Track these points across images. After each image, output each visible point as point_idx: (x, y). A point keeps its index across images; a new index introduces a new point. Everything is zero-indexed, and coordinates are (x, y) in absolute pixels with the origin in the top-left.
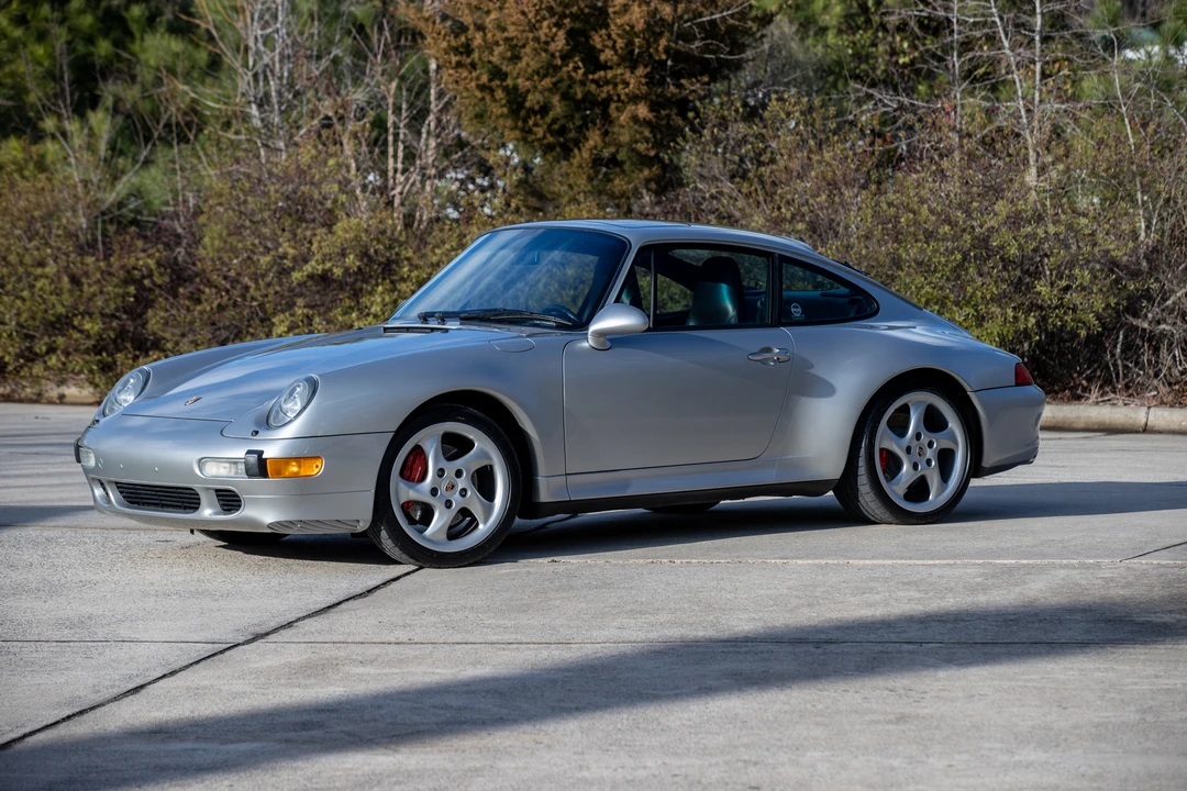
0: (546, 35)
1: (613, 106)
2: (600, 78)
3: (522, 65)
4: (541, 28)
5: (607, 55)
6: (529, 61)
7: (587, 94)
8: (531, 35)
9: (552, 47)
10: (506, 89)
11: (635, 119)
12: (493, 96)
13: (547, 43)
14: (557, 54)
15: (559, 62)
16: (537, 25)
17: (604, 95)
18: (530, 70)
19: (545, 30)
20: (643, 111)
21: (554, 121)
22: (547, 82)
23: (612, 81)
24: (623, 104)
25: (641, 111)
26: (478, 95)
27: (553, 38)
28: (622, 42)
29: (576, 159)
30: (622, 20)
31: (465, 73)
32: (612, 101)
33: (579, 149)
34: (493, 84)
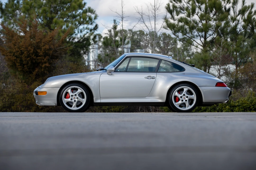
0: (29, 50)
4: (28, 48)
5: (41, 54)
7: (36, 62)
8: (26, 50)
9: (30, 52)
12: (17, 61)
13: (29, 51)
14: (31, 54)
15: (31, 55)
18: (25, 56)
22: (28, 59)
23: (41, 59)
24: (42, 64)
25: (47, 65)
26: (14, 61)
27: (30, 50)
28: (44, 51)
29: (33, 74)
30: (44, 47)
31: (12, 57)
32: (40, 63)
33: (34, 72)
34: (17, 59)
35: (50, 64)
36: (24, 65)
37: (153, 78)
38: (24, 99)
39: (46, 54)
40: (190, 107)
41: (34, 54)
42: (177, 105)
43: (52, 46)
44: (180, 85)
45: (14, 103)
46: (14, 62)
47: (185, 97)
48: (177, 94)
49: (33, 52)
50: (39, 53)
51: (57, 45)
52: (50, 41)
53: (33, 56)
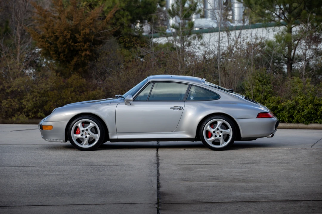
0: (65, 35)
2: (78, 45)
4: (64, 33)
5: (80, 39)
6: (60, 41)
8: (61, 35)
11: (86, 55)
12: (51, 49)
13: (65, 37)
14: (67, 39)
15: (68, 41)
23: (80, 46)
24: (82, 51)
25: (88, 53)
26: (47, 48)
27: (67, 35)
28: (83, 36)
29: (71, 64)
30: (83, 32)
31: (44, 43)
32: (80, 50)
33: (72, 62)
34: (51, 46)
35: (91, 51)
36: (60, 53)
37: (180, 109)
38: (59, 97)
39: (86, 40)
40: (225, 144)
41: (72, 40)
42: (209, 141)
43: (93, 30)
44: (213, 118)
45: (47, 101)
46: (48, 50)
47: (219, 132)
48: (209, 128)
49: (70, 37)
50: (78, 38)
51: (100, 28)
52: (90, 24)
53: (71, 42)
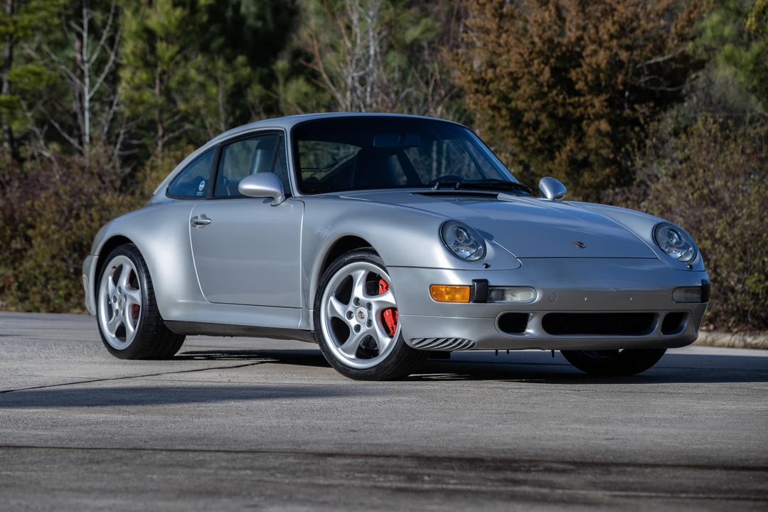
0: (537, 70)
1: (585, 123)
2: (575, 102)
3: (521, 92)
4: (533, 65)
5: (580, 85)
6: (526, 89)
7: (567, 114)
8: (526, 70)
9: (541, 79)
10: (508, 109)
11: (599, 131)
12: (500, 114)
13: (537, 76)
14: (545, 84)
15: (546, 89)
16: (531, 63)
17: (578, 114)
18: (526, 96)
19: (536, 66)
20: (604, 126)
21: (544, 132)
22: (537, 104)
23: (583, 104)
24: (590, 121)
27: (541, 72)
32: (583, 118)
33: (559, 152)
41: (557, 87)
43: (624, 55)
49: (552, 77)
53: (555, 92)
